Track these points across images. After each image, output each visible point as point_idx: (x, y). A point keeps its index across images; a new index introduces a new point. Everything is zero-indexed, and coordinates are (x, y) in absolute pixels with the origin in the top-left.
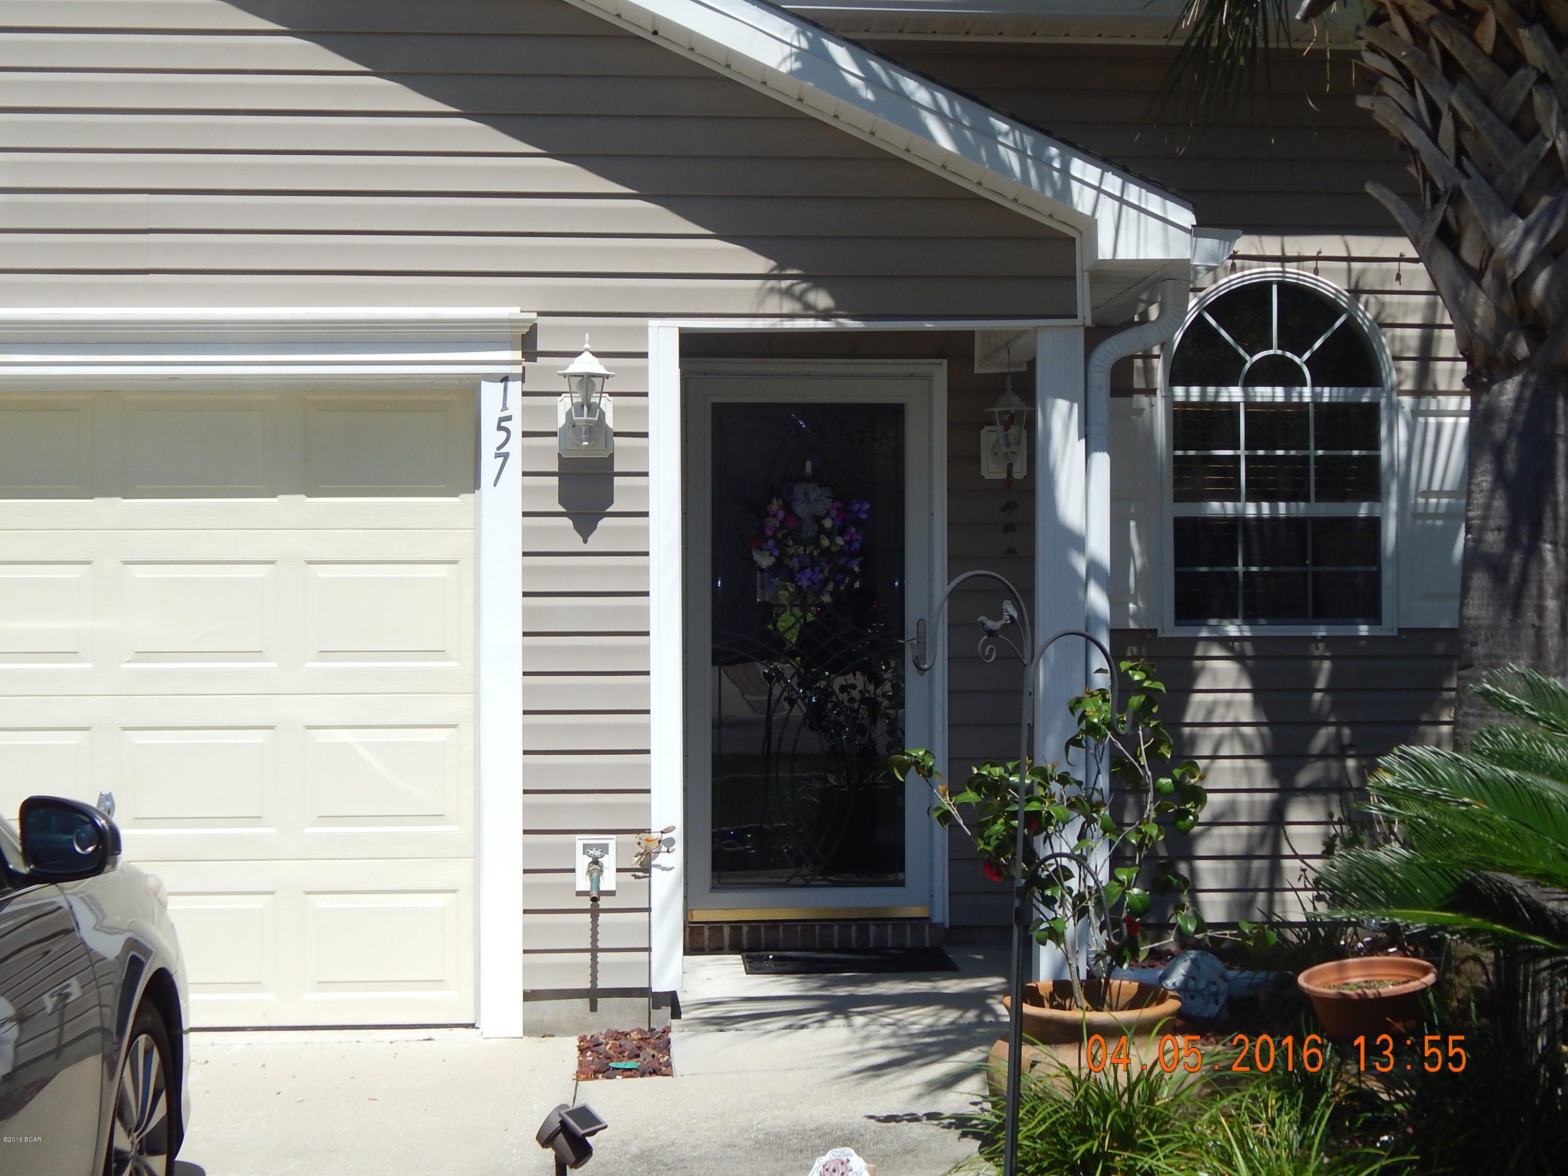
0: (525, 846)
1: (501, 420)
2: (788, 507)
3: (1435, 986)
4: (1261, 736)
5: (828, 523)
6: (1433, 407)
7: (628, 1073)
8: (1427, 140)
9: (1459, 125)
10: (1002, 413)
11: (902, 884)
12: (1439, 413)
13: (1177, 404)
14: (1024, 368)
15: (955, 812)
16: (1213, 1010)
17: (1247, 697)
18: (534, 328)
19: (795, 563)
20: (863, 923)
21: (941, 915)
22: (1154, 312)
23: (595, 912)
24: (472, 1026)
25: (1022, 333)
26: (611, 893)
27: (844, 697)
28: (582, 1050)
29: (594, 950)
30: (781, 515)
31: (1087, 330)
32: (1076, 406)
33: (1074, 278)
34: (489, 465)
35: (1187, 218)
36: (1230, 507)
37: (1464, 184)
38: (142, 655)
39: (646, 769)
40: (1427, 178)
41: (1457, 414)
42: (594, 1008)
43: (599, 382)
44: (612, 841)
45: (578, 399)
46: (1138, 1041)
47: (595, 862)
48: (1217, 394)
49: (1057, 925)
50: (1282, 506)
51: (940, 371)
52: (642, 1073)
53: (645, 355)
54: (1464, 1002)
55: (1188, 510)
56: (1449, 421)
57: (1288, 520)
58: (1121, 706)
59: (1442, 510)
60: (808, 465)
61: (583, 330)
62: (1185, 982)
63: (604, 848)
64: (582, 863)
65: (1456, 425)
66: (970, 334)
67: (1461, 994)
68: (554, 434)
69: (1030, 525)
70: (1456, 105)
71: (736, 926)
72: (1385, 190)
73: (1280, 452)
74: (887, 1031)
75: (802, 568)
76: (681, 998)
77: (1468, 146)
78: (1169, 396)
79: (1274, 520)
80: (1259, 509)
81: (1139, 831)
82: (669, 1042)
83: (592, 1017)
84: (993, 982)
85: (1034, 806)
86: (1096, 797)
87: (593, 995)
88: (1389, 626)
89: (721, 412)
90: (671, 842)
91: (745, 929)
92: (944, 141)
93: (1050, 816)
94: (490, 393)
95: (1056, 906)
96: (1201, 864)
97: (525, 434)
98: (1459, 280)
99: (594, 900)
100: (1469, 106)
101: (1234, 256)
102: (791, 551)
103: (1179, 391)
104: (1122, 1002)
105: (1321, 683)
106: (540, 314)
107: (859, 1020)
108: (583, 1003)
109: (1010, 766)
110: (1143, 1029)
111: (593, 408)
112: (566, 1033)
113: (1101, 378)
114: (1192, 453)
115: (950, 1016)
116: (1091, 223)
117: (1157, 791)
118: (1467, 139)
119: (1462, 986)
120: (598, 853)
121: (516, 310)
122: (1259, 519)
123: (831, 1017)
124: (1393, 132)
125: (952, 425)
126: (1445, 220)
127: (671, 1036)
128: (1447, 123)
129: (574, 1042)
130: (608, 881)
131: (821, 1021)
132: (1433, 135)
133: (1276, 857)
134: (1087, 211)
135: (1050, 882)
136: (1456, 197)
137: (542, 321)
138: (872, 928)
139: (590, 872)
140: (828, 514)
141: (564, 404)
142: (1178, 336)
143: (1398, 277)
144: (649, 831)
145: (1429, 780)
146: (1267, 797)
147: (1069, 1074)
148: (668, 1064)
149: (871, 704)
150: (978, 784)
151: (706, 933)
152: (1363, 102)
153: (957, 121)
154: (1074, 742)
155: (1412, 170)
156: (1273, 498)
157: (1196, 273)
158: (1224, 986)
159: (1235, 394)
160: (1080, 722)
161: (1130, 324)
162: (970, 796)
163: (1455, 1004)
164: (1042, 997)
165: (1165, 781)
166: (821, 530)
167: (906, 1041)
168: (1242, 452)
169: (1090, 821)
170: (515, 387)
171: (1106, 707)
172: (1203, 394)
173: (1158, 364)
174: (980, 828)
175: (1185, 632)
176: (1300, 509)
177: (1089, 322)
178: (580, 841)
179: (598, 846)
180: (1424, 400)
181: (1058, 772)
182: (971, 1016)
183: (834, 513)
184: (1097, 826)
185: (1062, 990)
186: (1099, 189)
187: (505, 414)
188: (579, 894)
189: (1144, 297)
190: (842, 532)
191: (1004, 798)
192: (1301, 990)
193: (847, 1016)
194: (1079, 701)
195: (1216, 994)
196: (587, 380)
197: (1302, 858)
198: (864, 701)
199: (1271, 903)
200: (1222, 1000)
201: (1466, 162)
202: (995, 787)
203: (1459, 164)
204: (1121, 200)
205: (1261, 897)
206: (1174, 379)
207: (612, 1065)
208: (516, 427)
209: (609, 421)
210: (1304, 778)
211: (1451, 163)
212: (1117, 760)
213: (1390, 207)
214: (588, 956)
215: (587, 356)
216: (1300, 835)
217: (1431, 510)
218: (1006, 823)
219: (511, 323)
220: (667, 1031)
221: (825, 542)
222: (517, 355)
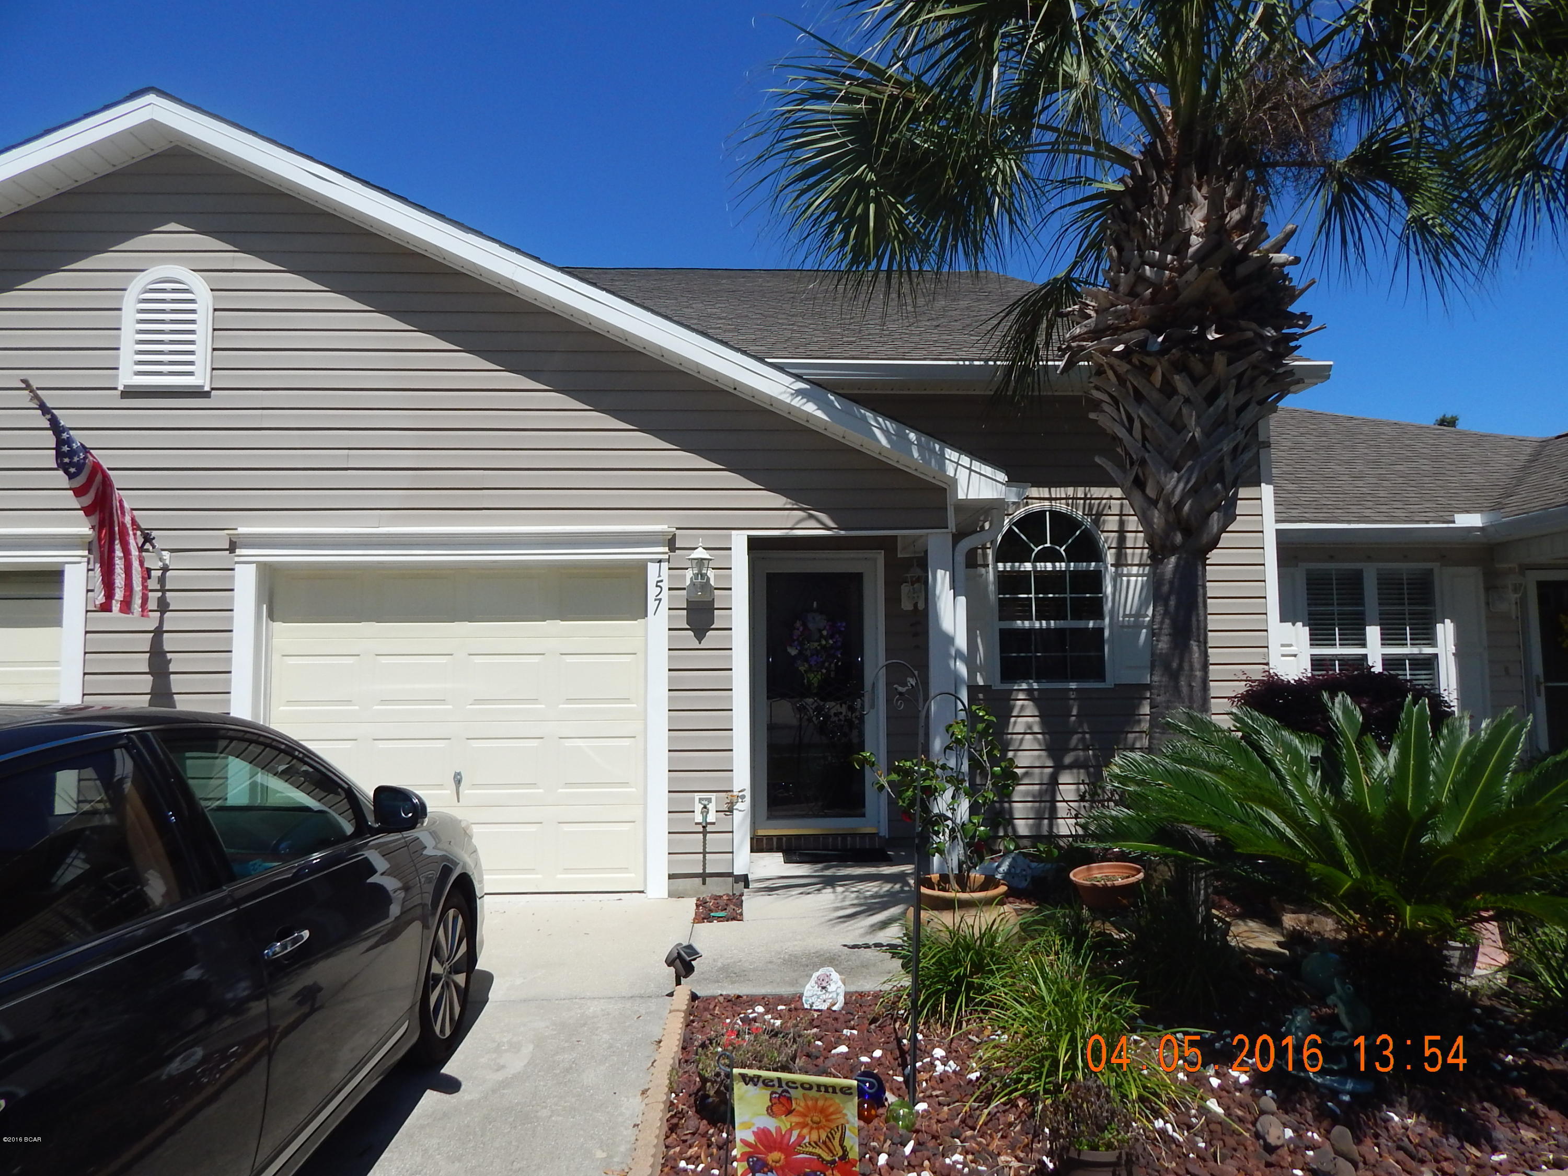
0: (669, 799)
1: (658, 582)
2: (804, 625)
3: (1144, 880)
4: (1045, 739)
5: (825, 633)
6: (1125, 572)
7: (720, 919)
8: (1127, 434)
9: (1143, 425)
10: (912, 577)
11: (863, 815)
12: (1129, 575)
13: (999, 572)
14: (923, 554)
15: (886, 785)
16: (1024, 884)
17: (1037, 719)
18: (675, 535)
19: (808, 653)
20: (844, 836)
21: (884, 832)
22: (987, 526)
23: (705, 833)
24: (642, 892)
25: (921, 536)
26: (714, 823)
27: (836, 719)
28: (697, 906)
29: (704, 853)
30: (801, 629)
31: (954, 535)
32: (948, 573)
33: (946, 508)
34: (652, 604)
35: (1002, 477)
36: (1027, 624)
37: (1147, 455)
38: (477, 701)
39: (731, 759)
40: (1127, 453)
41: (1137, 575)
42: (704, 883)
43: (706, 562)
44: (713, 796)
45: (696, 572)
46: (984, 909)
47: (705, 807)
48: (1020, 567)
49: (941, 847)
50: (1052, 622)
51: (880, 556)
52: (728, 919)
53: (730, 549)
54: (1159, 887)
55: (1006, 625)
56: (1133, 579)
57: (1055, 629)
58: (972, 729)
59: (1132, 624)
60: (815, 604)
61: (698, 536)
62: (1009, 869)
63: (710, 800)
64: (698, 808)
65: (1136, 581)
66: (895, 537)
67: (1157, 882)
68: (684, 589)
69: (926, 633)
70: (1142, 415)
71: (780, 838)
72: (1104, 460)
73: (1051, 595)
74: (853, 895)
75: (812, 655)
76: (750, 877)
77: (1148, 436)
78: (995, 568)
79: (1048, 629)
80: (1041, 624)
81: (984, 796)
82: (742, 901)
83: (703, 888)
84: (908, 868)
85: (928, 783)
86: (961, 777)
87: (704, 876)
88: (1109, 683)
89: (772, 578)
90: (743, 797)
91: (784, 839)
92: (884, 441)
93: (936, 788)
94: (652, 568)
95: (940, 835)
96: (1015, 805)
97: (670, 589)
98: (1145, 505)
99: (704, 827)
100: (1148, 415)
101: (1027, 498)
102: (806, 647)
103: (1001, 566)
104: (976, 886)
105: (1075, 712)
106: (677, 529)
107: (840, 889)
108: (699, 881)
109: (915, 761)
110: (988, 902)
111: (703, 576)
112: (690, 896)
113: (961, 559)
114: (1007, 596)
115: (887, 887)
116: (954, 481)
117: (993, 774)
118: (1148, 433)
119: (1157, 879)
120: (706, 803)
121: (666, 527)
122: (1041, 629)
123: (824, 888)
124: (1109, 431)
125: (886, 583)
126: (1137, 474)
127: (743, 898)
128: (1137, 424)
129: (694, 900)
130: (711, 818)
131: (819, 890)
132: (1130, 431)
133: (1053, 801)
134: (952, 475)
135: (936, 823)
136: (1143, 462)
137: (678, 532)
138: (849, 838)
139: (702, 813)
140: (825, 629)
141: (689, 574)
142: (999, 538)
143: (1110, 507)
144: (732, 791)
145: (1139, 772)
146: (1050, 770)
147: (947, 928)
148: (741, 914)
149: (849, 722)
150: (898, 770)
151: (765, 841)
152: (1092, 416)
153: (888, 431)
154: (948, 748)
155: (1119, 450)
156: (1048, 619)
157: (1008, 506)
158: (1029, 871)
159: (1028, 566)
160: (951, 737)
161: (975, 532)
162: (894, 777)
163: (1154, 887)
164: (933, 884)
165: (997, 769)
166: (822, 636)
167: (862, 901)
168: (1032, 596)
169: (957, 790)
170: (665, 565)
171: (965, 729)
172: (1012, 567)
173: (989, 552)
174: (899, 794)
175: (1007, 686)
176: (1061, 624)
177: (954, 531)
178: (697, 796)
179: (706, 799)
180: (1120, 569)
181: (941, 763)
182: (898, 886)
183: (828, 627)
184: (962, 791)
185: (944, 878)
186: (958, 464)
187: (660, 579)
188: (697, 824)
189: (982, 518)
190: (832, 637)
191: (912, 778)
192: (1071, 881)
193: (833, 887)
194: (951, 726)
195: (1026, 876)
196: (701, 561)
197: (1067, 802)
198: (846, 720)
199: (1051, 826)
200: (1029, 880)
201: (1147, 445)
202: (908, 772)
203: (1144, 445)
204: (970, 470)
205: (1046, 822)
206: (997, 560)
207: (712, 914)
208: (665, 585)
209: (712, 582)
210: (1068, 760)
211: (1140, 445)
212: (971, 758)
213: (1109, 469)
214: (701, 856)
215: (700, 549)
216: (1067, 790)
217: (1126, 624)
218: (913, 791)
219: (663, 533)
220: (742, 895)
221: (824, 642)
222: (666, 549)
